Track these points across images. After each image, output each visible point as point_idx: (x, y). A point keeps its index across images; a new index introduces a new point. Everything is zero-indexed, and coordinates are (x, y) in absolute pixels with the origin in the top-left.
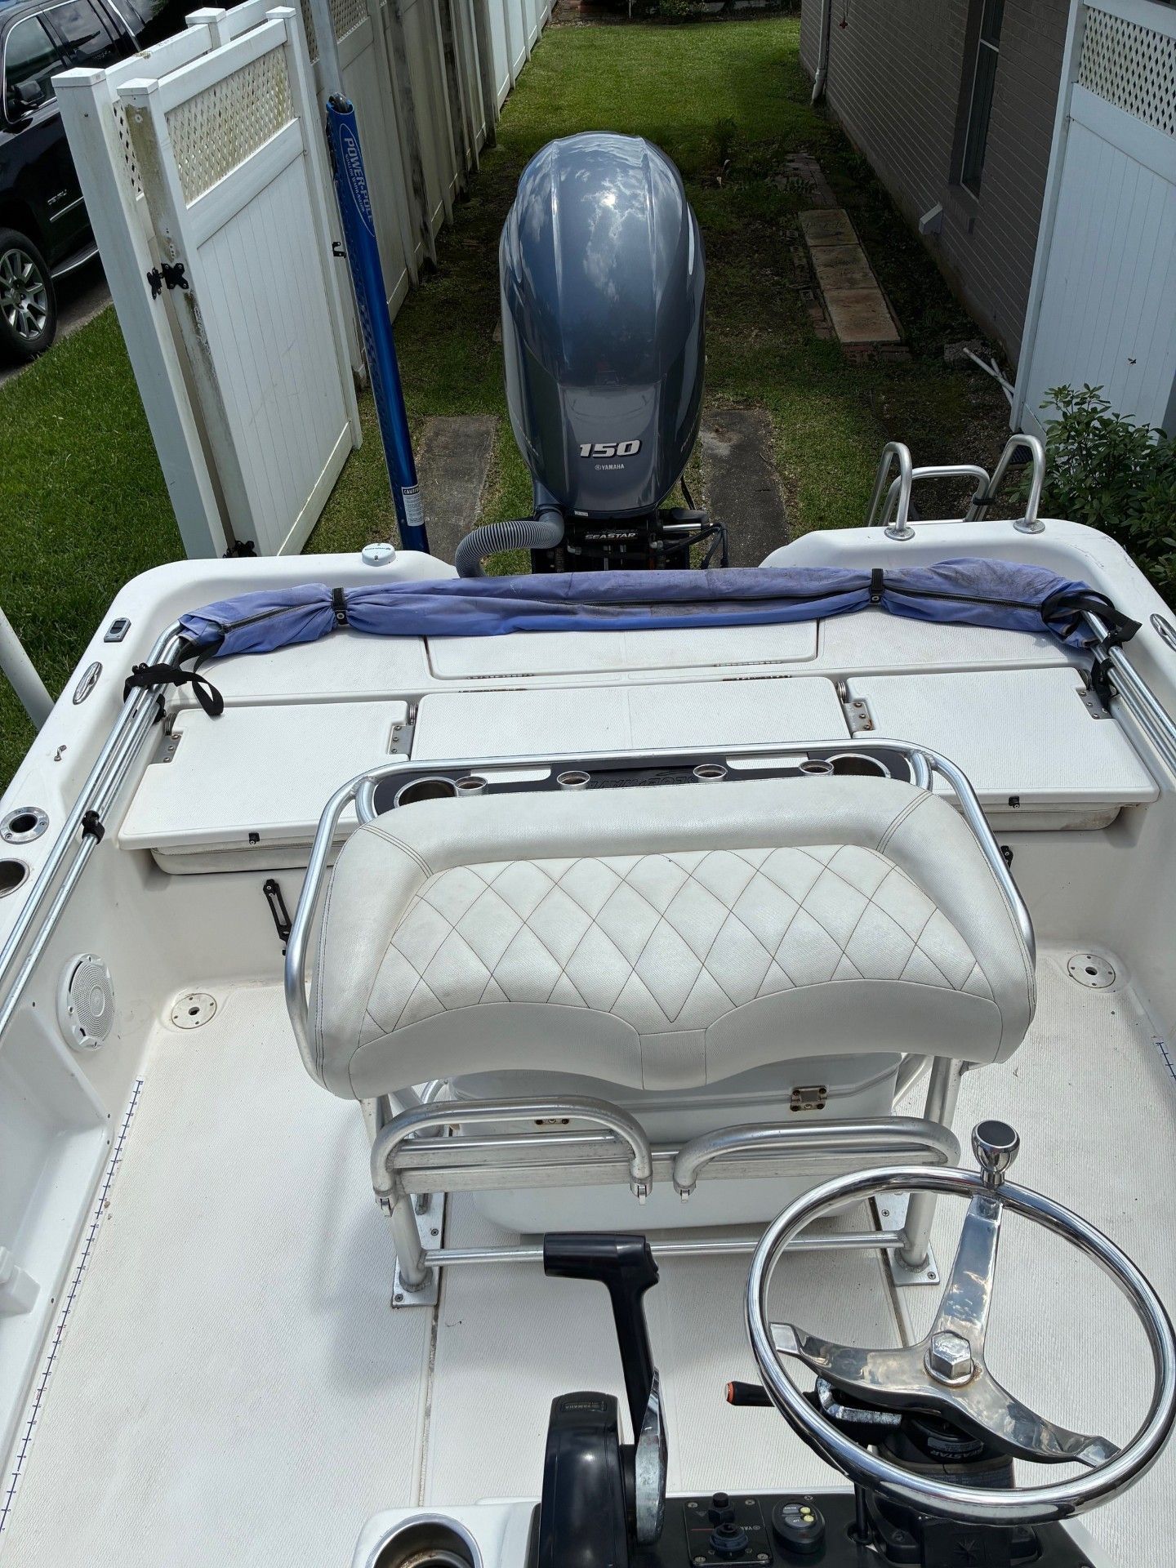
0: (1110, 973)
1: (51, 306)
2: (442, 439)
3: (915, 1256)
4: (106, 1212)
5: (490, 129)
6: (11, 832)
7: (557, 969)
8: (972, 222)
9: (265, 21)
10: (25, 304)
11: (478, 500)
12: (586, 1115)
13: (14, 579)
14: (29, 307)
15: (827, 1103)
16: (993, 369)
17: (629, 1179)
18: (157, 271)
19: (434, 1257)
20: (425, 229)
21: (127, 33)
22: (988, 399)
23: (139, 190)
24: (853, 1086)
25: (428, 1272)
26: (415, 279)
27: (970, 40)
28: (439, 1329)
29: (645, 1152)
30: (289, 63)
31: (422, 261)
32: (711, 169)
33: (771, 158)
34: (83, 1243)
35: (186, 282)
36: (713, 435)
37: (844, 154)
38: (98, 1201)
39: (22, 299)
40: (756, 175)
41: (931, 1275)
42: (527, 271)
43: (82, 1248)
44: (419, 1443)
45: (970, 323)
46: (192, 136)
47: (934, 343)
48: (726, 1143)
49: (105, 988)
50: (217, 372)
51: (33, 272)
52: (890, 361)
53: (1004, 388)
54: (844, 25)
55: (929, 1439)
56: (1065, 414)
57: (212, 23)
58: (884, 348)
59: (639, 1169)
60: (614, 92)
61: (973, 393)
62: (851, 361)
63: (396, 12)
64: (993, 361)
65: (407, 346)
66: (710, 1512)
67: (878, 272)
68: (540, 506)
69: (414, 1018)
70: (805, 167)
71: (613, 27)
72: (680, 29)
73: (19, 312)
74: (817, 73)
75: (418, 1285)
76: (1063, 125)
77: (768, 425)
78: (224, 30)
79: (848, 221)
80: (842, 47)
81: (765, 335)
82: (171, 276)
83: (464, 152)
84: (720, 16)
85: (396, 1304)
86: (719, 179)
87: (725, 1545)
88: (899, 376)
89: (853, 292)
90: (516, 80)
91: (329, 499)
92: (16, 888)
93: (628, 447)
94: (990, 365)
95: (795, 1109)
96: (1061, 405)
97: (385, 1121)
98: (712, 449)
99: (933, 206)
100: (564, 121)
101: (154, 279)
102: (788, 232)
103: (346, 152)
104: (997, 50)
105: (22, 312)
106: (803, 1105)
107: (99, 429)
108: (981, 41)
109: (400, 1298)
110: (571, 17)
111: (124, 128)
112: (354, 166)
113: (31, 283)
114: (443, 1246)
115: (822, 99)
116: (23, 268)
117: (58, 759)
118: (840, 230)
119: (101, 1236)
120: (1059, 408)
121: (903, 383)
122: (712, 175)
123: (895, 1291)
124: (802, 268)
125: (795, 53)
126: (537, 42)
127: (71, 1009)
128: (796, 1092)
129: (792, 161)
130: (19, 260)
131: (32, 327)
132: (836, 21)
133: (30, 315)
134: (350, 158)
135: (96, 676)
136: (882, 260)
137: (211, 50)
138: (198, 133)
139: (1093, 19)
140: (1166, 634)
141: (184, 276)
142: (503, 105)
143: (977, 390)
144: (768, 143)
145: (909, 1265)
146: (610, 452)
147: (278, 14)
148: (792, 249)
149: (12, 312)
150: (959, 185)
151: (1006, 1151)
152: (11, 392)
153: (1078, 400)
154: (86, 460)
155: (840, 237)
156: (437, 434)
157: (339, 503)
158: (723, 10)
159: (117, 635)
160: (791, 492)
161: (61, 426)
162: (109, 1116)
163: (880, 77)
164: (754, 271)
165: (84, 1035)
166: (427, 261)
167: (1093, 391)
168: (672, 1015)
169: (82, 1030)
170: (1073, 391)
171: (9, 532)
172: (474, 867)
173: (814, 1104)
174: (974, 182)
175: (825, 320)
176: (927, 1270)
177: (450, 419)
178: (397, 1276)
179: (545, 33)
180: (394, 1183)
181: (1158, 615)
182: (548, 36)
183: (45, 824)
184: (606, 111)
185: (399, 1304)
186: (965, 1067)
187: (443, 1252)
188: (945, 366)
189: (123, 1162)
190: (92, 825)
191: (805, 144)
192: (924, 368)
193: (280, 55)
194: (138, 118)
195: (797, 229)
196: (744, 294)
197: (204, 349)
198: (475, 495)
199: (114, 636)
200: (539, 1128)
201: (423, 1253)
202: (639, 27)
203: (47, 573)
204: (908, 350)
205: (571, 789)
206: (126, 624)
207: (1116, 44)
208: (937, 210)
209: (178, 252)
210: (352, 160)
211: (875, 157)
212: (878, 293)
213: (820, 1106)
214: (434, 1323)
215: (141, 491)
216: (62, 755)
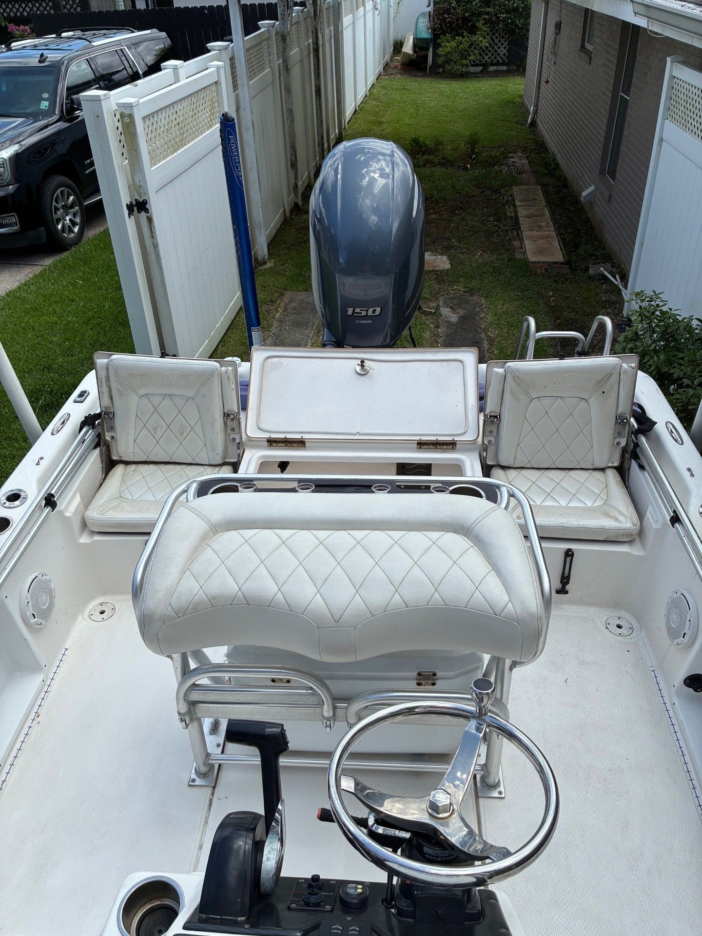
0: (630, 628)
1: (82, 220)
2: (293, 304)
3: (491, 780)
4: (37, 720)
5: (340, 133)
6: (6, 502)
7: (276, 589)
8: (610, 196)
9: (207, 69)
10: (68, 218)
11: (310, 340)
12: (297, 677)
13: (43, 369)
14: (70, 220)
15: (438, 682)
16: (617, 281)
17: (322, 718)
18: (132, 203)
19: (214, 758)
20: (296, 187)
21: (137, 71)
22: (613, 298)
23: (126, 159)
24: (453, 673)
25: (212, 767)
26: (288, 214)
27: (615, 92)
28: (214, 801)
29: (330, 702)
30: (219, 93)
31: (293, 205)
32: (464, 160)
33: (500, 155)
34: (22, 736)
35: (148, 210)
36: (449, 309)
37: (543, 155)
38: (34, 714)
39: (66, 215)
40: (490, 164)
41: (500, 793)
42: (323, 210)
43: (21, 738)
44: (193, 862)
45: (607, 253)
46: (158, 131)
47: (584, 264)
48: (372, 699)
49: (50, 593)
50: (162, 260)
51: (74, 201)
52: (557, 273)
53: (622, 292)
54: (547, 82)
55: (425, 848)
56: (640, 307)
57: (175, 69)
58: (555, 265)
59: (327, 711)
60: (414, 115)
61: (604, 293)
62: (535, 272)
63: (287, 66)
64: (617, 276)
65: (279, 251)
66: (309, 884)
67: (555, 222)
68: (325, 341)
69: (195, 609)
70: (519, 160)
71: (417, 79)
72: (456, 81)
73: (64, 222)
74: (532, 109)
75: (205, 774)
76: (659, 143)
77: (482, 305)
78: (182, 73)
79: (541, 193)
80: (546, 94)
81: (485, 255)
82: (139, 206)
83: (323, 145)
84: (480, 74)
85: (191, 784)
86: (469, 166)
87: (309, 900)
88: (561, 281)
89: (540, 233)
90: (359, 106)
91: (225, 334)
92: (4, 531)
93: (374, 311)
94: (615, 278)
95: (419, 684)
96: (639, 301)
97: (186, 672)
98: (448, 318)
99: (591, 186)
100: (384, 130)
101: (130, 207)
102: (505, 197)
103: (229, 143)
104: (628, 98)
105: (65, 222)
106: (423, 682)
107: (101, 288)
108: (621, 93)
109: (194, 781)
110: (394, 72)
111: (120, 125)
112: (233, 151)
113: (72, 207)
114: (223, 752)
115: (533, 123)
116: (68, 198)
117: (38, 464)
118: (536, 198)
119: (33, 733)
120: (637, 303)
121: (564, 286)
122: (464, 163)
123: (478, 800)
124: (511, 217)
125: (521, 97)
126: (373, 85)
127: (28, 603)
128: (419, 674)
129: (512, 157)
130: (66, 193)
131: (71, 231)
132: (544, 79)
133: (70, 224)
134: (231, 146)
135: (66, 421)
136: (559, 216)
137: (174, 83)
138: (162, 128)
139: (677, 83)
140: (673, 433)
141: (147, 206)
142: (350, 120)
143: (607, 292)
144: (499, 147)
145: (488, 785)
146: (364, 313)
147: (214, 65)
148: (507, 207)
149: (60, 222)
150: (605, 175)
151: (487, 694)
152: (55, 266)
153: (649, 299)
154: (91, 306)
155: (536, 201)
156: (290, 301)
157: (230, 337)
158: (482, 71)
159: (82, 398)
160: (491, 344)
161: (80, 286)
162: (45, 666)
163: (565, 112)
164: (483, 219)
165: (35, 618)
166: (296, 204)
167: (657, 294)
168: (337, 618)
169: (33, 614)
170: (646, 294)
171: (44, 343)
172: (240, 531)
173: (430, 682)
174: (613, 174)
175: (521, 248)
176: (498, 790)
177: (299, 293)
178: (194, 768)
179: (378, 81)
180: (189, 709)
181: (670, 422)
182: (380, 83)
183: (25, 498)
184: (408, 125)
185: (193, 784)
186: (514, 664)
187: (222, 756)
188: (590, 277)
189: (50, 693)
190: (50, 501)
191: (521, 148)
192: (577, 278)
193: (214, 88)
194: (127, 120)
195: (511, 196)
196: (476, 231)
197: (155, 246)
198: (308, 337)
199: (79, 399)
200: (273, 684)
201: (208, 755)
202: (431, 79)
203: (62, 367)
204: (568, 267)
205: (303, 492)
206: (87, 393)
207: (688, 99)
208: (592, 188)
209: (144, 194)
210: (232, 148)
211: (560, 157)
212: (554, 234)
213: (434, 684)
214: (211, 797)
215: (120, 324)
216: (40, 462)
